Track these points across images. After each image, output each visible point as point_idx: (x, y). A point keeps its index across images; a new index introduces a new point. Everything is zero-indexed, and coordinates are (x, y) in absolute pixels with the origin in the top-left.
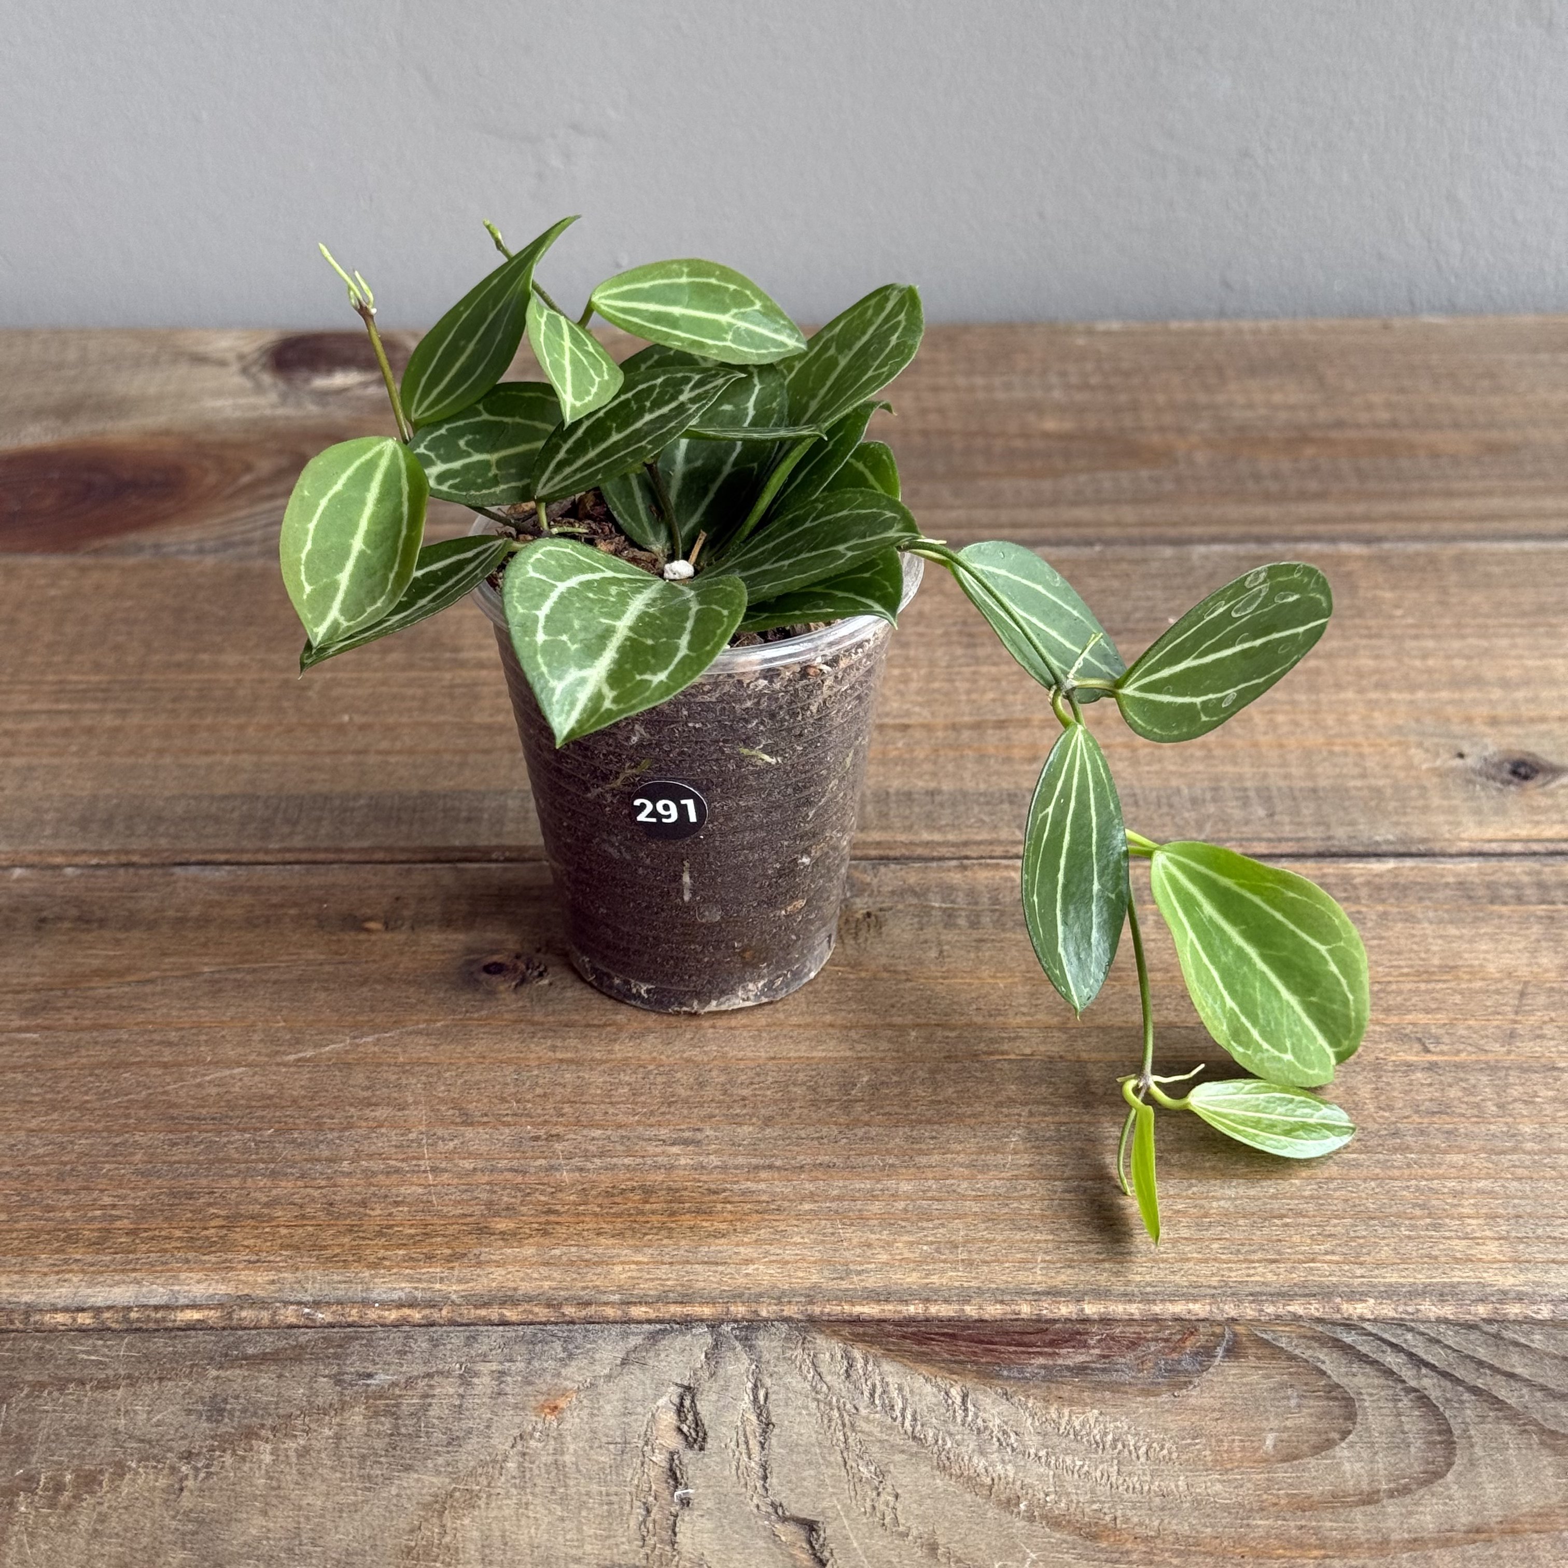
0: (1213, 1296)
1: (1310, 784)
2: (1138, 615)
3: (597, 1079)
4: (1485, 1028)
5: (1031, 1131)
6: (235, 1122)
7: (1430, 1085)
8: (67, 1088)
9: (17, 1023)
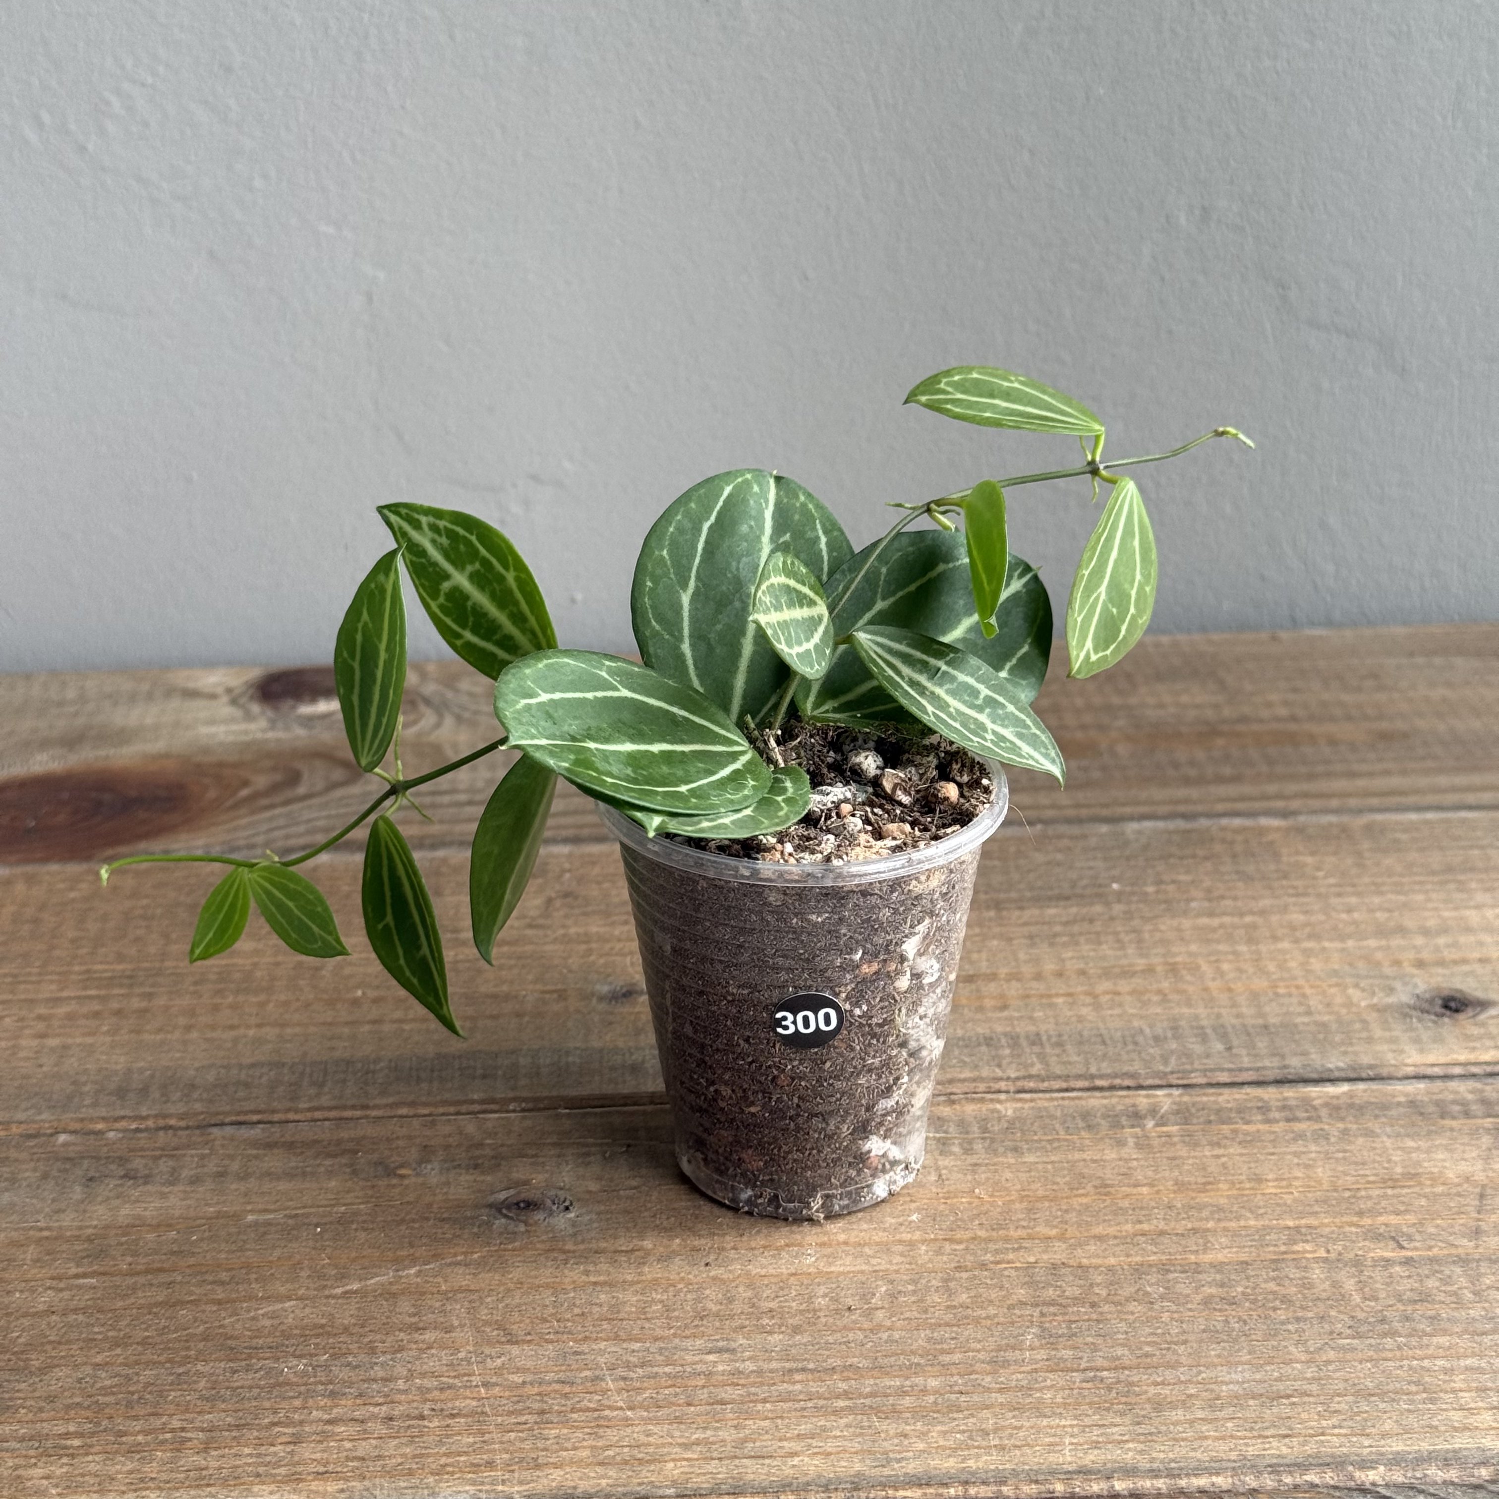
0: (1234, 1469)
1: (1260, 1021)
2: (1085, 882)
3: (630, 1298)
4: (1452, 1226)
5: (1044, 1330)
6: (291, 1350)
7: (1409, 1277)
8: (128, 1325)
9: (74, 1271)
